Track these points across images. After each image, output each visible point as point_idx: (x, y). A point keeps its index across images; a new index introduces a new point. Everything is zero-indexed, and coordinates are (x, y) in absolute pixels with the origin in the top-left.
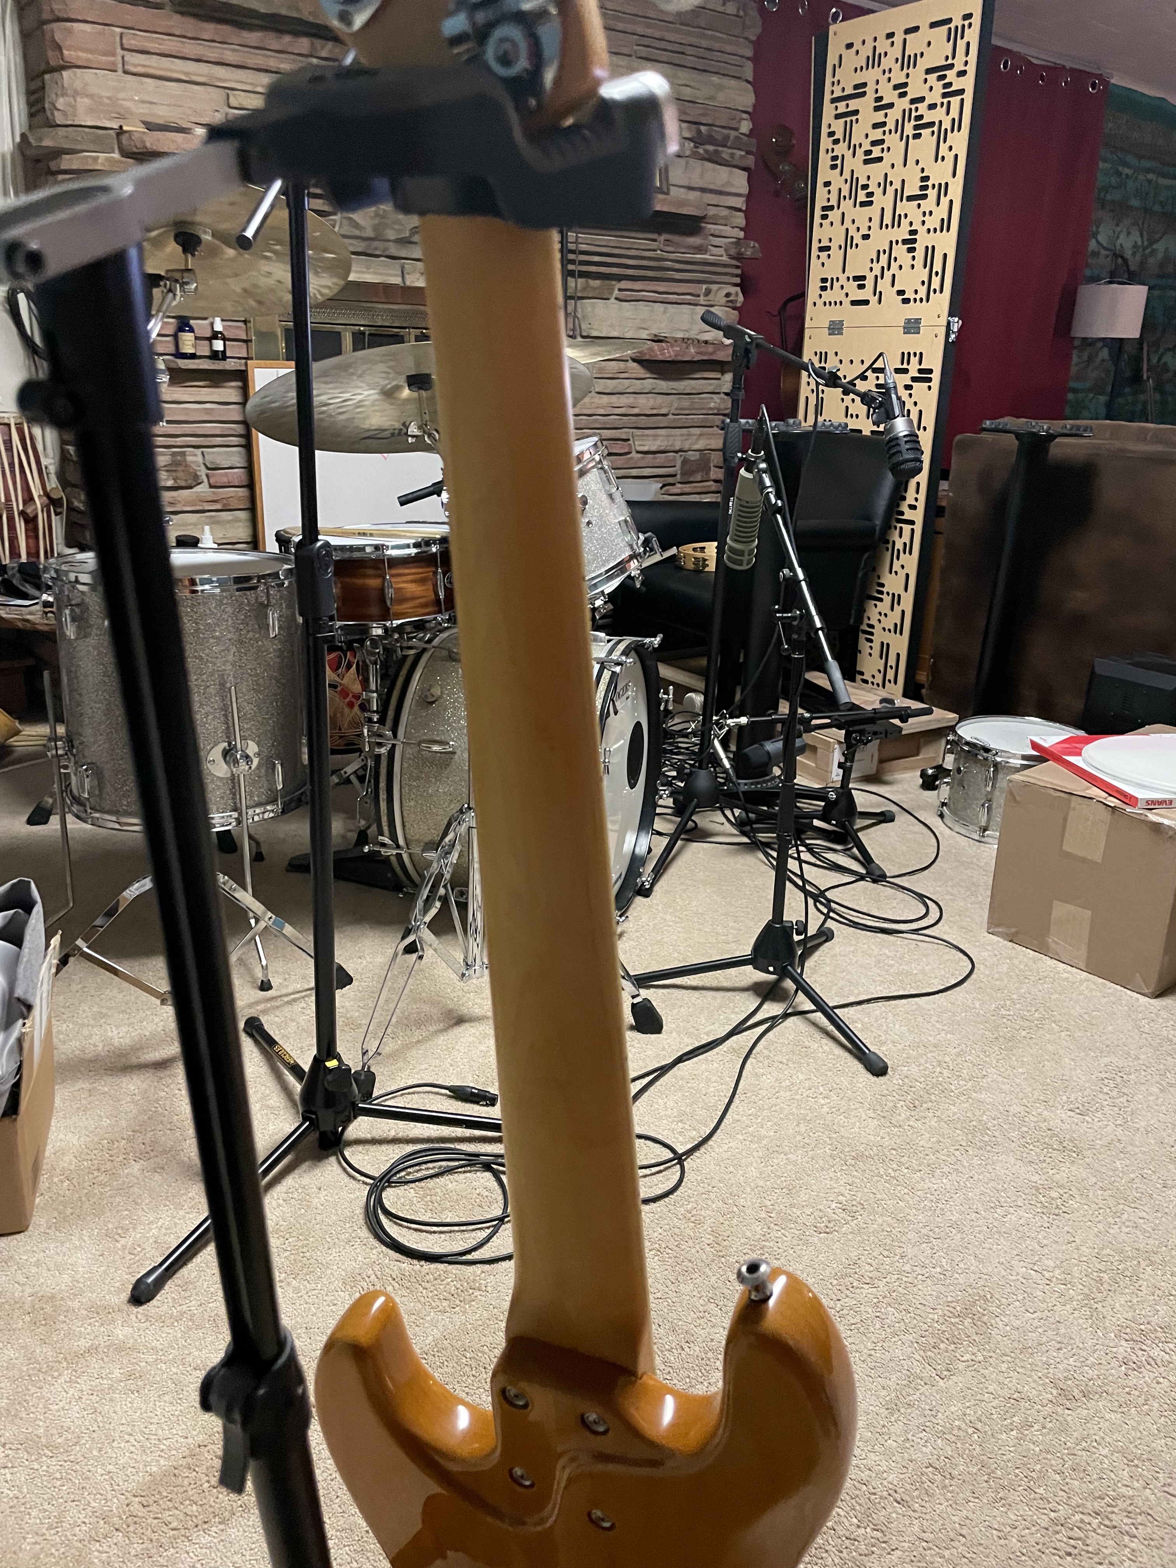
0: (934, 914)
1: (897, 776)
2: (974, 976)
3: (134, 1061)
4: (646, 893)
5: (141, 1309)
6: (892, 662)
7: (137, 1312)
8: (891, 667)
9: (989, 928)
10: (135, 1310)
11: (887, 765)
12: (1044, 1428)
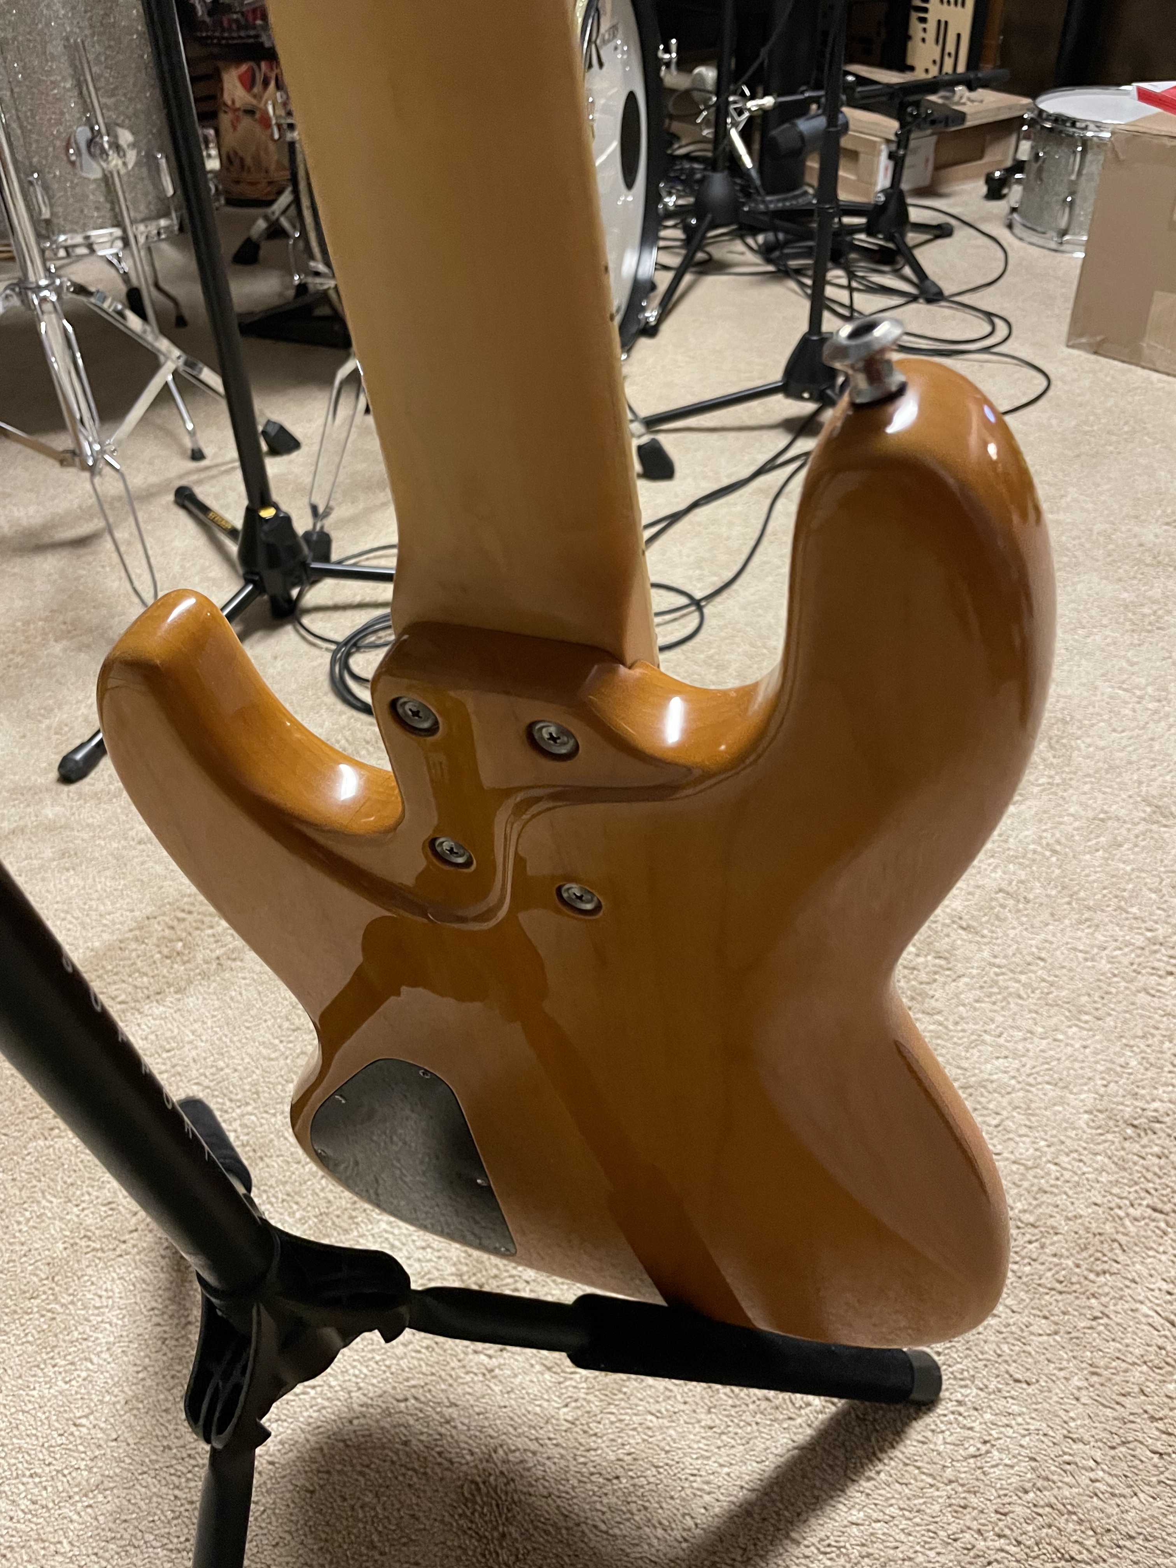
0: (1002, 330)
1: (957, 188)
2: (1050, 393)
3: (46, 540)
4: (651, 331)
5: (73, 787)
6: (950, 47)
7: (69, 792)
8: (949, 54)
9: (1069, 340)
10: (66, 788)
11: (944, 173)
12: (1136, 846)
